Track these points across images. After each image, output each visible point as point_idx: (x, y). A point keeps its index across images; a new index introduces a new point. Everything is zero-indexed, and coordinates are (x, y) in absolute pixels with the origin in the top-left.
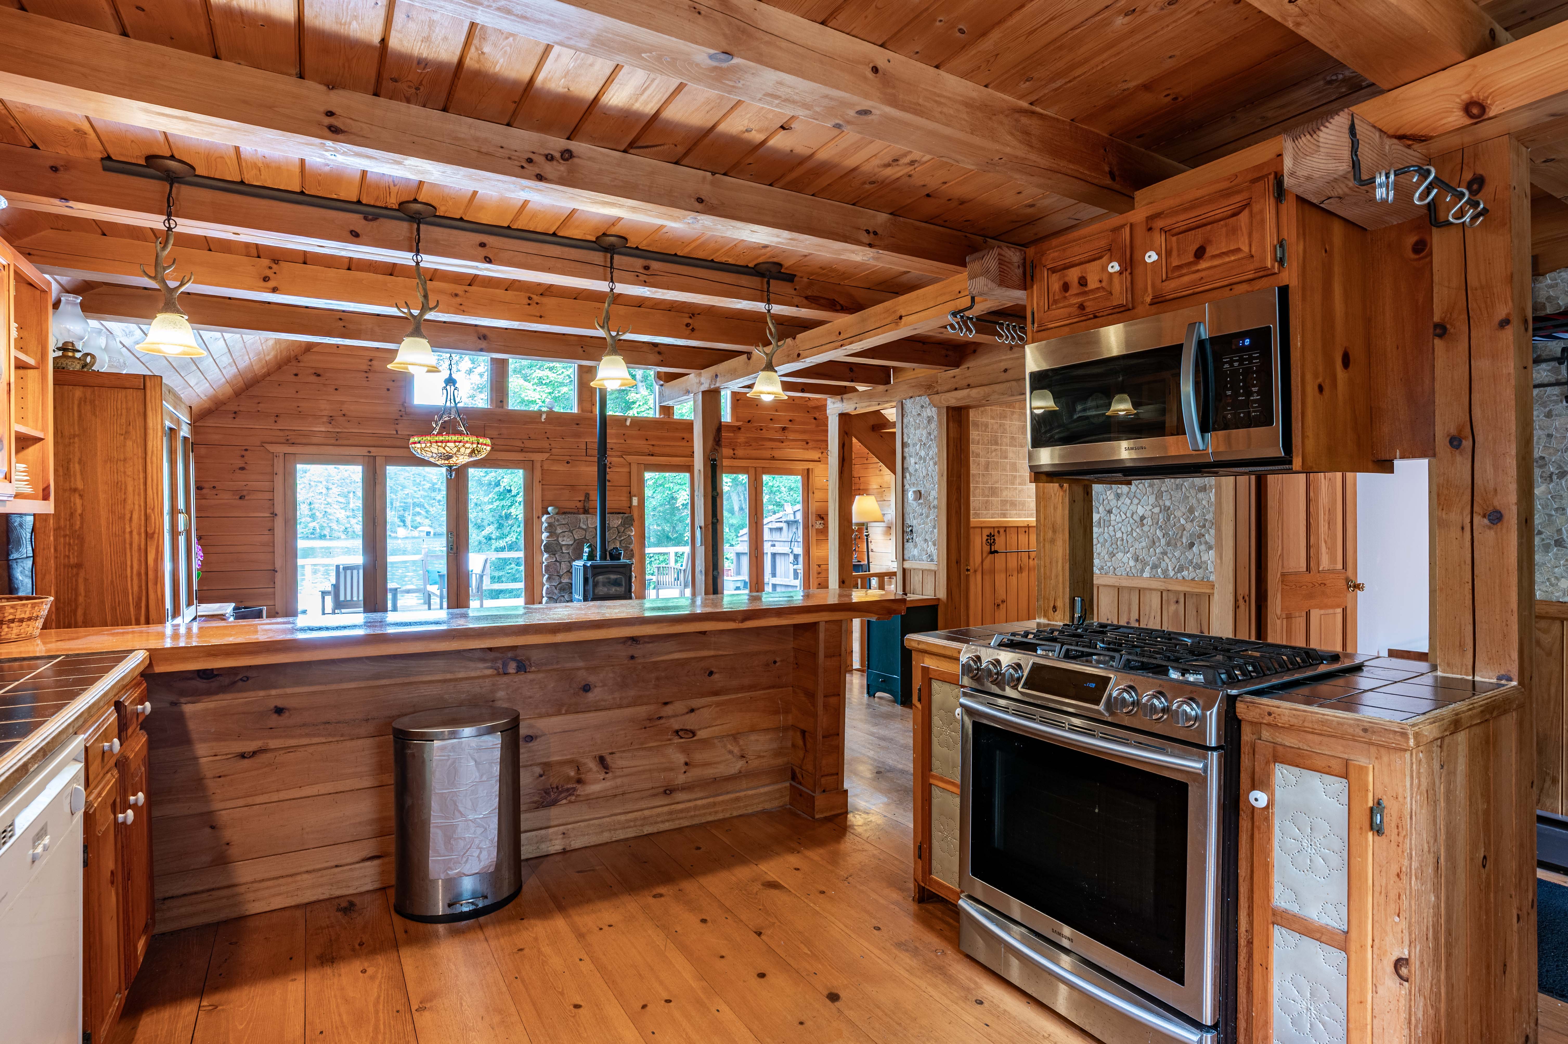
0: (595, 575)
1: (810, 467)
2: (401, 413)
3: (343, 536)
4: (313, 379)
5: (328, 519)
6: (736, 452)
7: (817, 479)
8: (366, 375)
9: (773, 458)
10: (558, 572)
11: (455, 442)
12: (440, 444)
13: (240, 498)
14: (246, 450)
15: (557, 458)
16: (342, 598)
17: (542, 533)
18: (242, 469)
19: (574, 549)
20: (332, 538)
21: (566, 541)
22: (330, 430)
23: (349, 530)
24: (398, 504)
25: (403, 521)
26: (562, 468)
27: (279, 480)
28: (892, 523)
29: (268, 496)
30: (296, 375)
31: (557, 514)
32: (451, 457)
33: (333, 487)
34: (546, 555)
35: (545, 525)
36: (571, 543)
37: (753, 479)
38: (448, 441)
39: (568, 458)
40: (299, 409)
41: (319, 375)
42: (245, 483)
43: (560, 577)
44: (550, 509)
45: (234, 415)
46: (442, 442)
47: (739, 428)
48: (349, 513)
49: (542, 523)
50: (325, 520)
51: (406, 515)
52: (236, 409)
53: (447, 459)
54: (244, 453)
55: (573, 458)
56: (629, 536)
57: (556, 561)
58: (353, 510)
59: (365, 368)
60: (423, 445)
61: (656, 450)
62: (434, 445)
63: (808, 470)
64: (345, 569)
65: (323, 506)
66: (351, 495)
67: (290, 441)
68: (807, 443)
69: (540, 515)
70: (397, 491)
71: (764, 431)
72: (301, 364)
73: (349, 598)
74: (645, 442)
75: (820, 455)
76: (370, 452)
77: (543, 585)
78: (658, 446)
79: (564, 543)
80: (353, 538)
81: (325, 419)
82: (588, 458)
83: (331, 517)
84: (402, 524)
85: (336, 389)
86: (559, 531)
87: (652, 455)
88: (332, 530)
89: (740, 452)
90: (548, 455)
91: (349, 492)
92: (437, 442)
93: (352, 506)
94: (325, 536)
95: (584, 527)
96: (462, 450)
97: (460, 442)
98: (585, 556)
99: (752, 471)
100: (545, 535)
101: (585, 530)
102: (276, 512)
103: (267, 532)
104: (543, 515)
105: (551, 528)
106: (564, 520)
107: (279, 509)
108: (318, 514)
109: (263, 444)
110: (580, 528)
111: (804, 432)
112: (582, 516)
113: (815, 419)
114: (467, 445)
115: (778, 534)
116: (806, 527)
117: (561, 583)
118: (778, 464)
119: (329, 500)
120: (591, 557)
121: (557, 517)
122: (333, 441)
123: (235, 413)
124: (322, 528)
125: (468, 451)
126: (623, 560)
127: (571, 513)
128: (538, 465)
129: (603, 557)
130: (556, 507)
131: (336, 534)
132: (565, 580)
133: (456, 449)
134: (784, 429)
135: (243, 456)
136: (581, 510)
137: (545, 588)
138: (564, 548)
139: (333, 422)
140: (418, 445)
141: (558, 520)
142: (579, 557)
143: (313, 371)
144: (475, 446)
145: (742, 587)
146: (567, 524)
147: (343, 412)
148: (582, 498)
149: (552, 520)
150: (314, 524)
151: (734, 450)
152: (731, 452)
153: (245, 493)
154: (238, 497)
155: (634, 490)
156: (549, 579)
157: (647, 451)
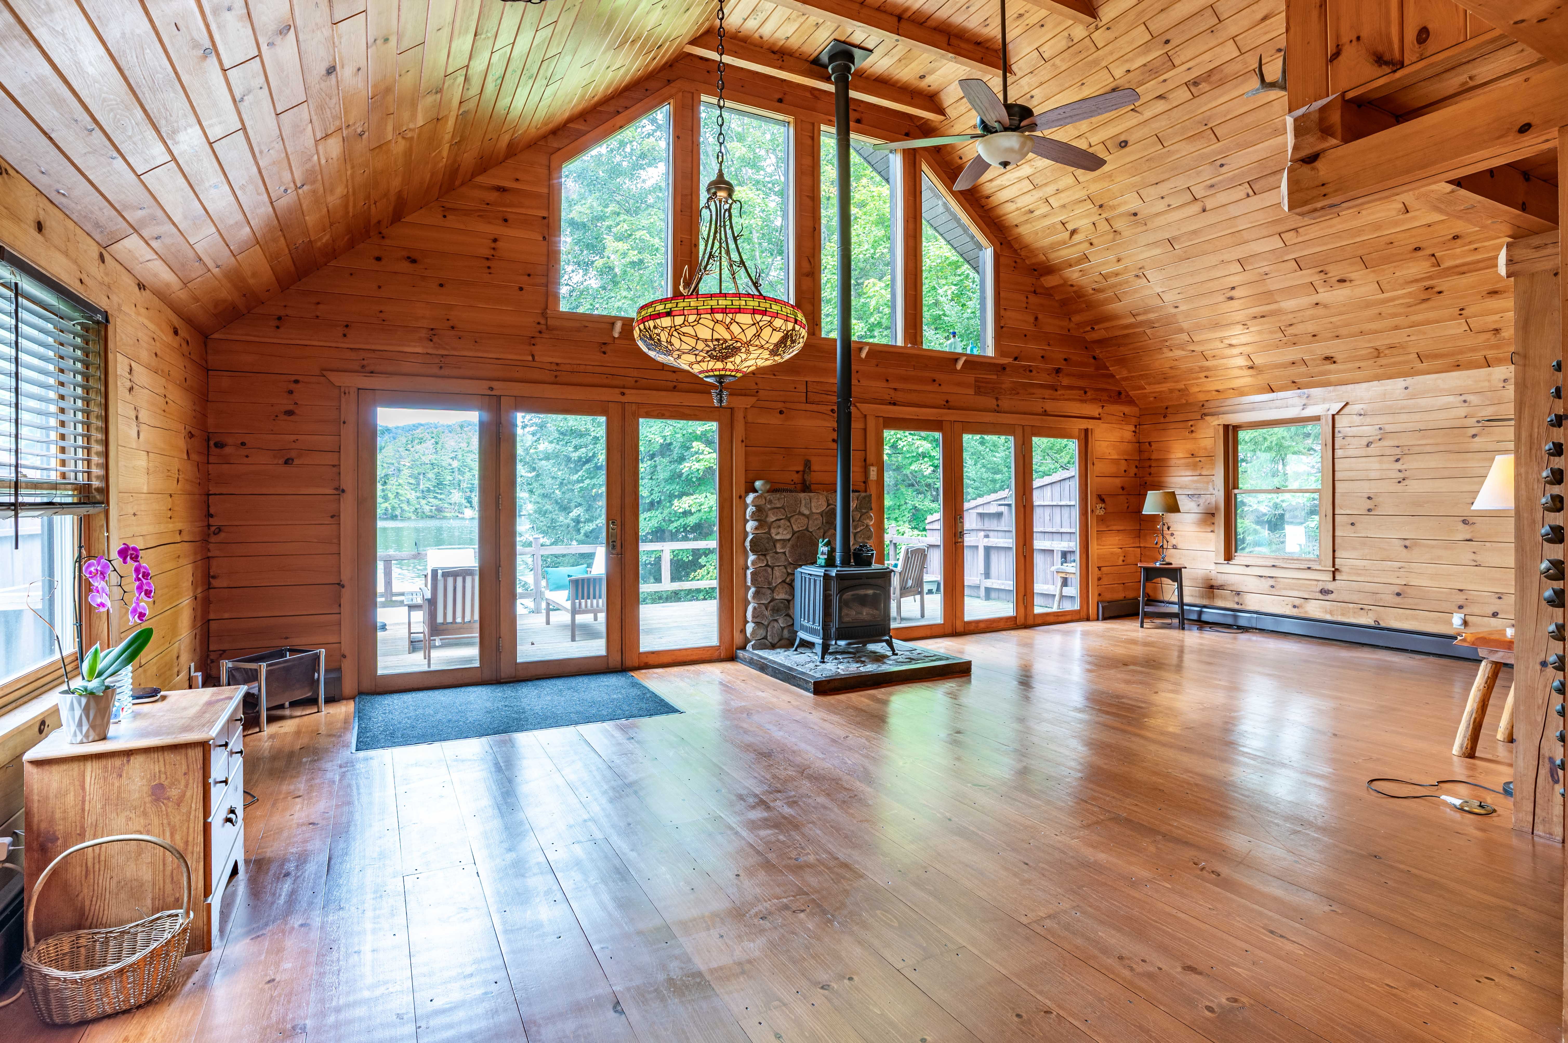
0: (841, 591)
1: (1090, 427)
2: (539, 327)
3: (413, 517)
4: (405, 266)
5: (400, 500)
6: (1000, 402)
7: (1098, 443)
8: (488, 264)
9: (1045, 413)
10: (770, 583)
11: (754, 312)
12: (719, 316)
13: (286, 462)
14: (296, 382)
15: (766, 404)
16: (440, 619)
17: (746, 521)
18: (290, 413)
19: (793, 547)
20: (403, 519)
21: (781, 534)
22: (430, 351)
23: (419, 511)
24: (465, 485)
25: (470, 502)
26: (775, 420)
27: (348, 432)
28: (1217, 508)
29: (330, 459)
30: (378, 259)
31: (768, 492)
32: (735, 351)
33: (404, 468)
34: (752, 557)
35: (750, 510)
36: (788, 537)
37: (1021, 442)
38: (739, 311)
39: (780, 406)
40: (382, 315)
41: (414, 261)
42: (293, 437)
43: (773, 590)
44: (758, 484)
45: (276, 323)
46: (724, 311)
47: (1003, 368)
48: (419, 494)
49: (746, 506)
50: (396, 501)
51: (473, 496)
52: (282, 313)
53: (723, 358)
54: (292, 386)
55: (788, 405)
56: (867, 526)
57: (767, 565)
58: (423, 491)
59: (487, 252)
60: (679, 320)
61: (899, 397)
62: (706, 319)
63: (1086, 430)
64: (446, 575)
65: (395, 487)
66: (421, 477)
67: (367, 369)
68: (1085, 393)
69: (743, 494)
70: (464, 473)
71: (1034, 372)
72: (387, 242)
73: (450, 619)
74: (885, 384)
75: (1100, 410)
76: (491, 389)
77: (746, 603)
78: (903, 390)
79: (778, 537)
80: (422, 518)
81: (423, 334)
82: (809, 407)
83: (402, 498)
84: (468, 505)
85: (441, 285)
86: (772, 518)
87: (894, 404)
88: (403, 510)
89: (1005, 403)
90: (754, 399)
91: (419, 474)
92: (713, 311)
93: (421, 487)
94: (396, 516)
95: (807, 512)
96: (767, 332)
97: (764, 313)
98: (822, 559)
99: (1019, 431)
100: (750, 526)
101: (807, 517)
102: (343, 486)
103: (328, 521)
104: (747, 493)
105: (760, 514)
106: (778, 500)
107: (347, 481)
108: (390, 495)
109: (324, 371)
110: (800, 513)
111: (1081, 376)
112: (802, 495)
113: (1094, 358)
114: (778, 323)
115: (995, 522)
116: (1084, 513)
117: (773, 600)
118: (1051, 421)
119: (401, 481)
120: (830, 562)
121: (769, 496)
122: (435, 370)
123: (279, 318)
124: (393, 508)
125: (777, 337)
126: (875, 566)
127: (787, 491)
128: (739, 416)
129: (845, 562)
130: (767, 480)
131: (407, 515)
132: (781, 595)
133: (753, 331)
134: (1058, 371)
135: (291, 392)
136: (799, 486)
137: (750, 609)
138: (778, 545)
139: (435, 339)
140: (666, 322)
141: (770, 502)
142: (812, 561)
143: (405, 254)
144: (790, 326)
145: (934, 590)
146: (783, 507)
147: (451, 323)
148: (801, 468)
149: (761, 502)
150: (386, 505)
151: (997, 399)
152: (994, 402)
153: (293, 454)
154: (281, 461)
155: (871, 458)
156: (757, 594)
157: (887, 397)
